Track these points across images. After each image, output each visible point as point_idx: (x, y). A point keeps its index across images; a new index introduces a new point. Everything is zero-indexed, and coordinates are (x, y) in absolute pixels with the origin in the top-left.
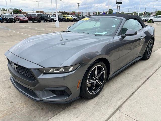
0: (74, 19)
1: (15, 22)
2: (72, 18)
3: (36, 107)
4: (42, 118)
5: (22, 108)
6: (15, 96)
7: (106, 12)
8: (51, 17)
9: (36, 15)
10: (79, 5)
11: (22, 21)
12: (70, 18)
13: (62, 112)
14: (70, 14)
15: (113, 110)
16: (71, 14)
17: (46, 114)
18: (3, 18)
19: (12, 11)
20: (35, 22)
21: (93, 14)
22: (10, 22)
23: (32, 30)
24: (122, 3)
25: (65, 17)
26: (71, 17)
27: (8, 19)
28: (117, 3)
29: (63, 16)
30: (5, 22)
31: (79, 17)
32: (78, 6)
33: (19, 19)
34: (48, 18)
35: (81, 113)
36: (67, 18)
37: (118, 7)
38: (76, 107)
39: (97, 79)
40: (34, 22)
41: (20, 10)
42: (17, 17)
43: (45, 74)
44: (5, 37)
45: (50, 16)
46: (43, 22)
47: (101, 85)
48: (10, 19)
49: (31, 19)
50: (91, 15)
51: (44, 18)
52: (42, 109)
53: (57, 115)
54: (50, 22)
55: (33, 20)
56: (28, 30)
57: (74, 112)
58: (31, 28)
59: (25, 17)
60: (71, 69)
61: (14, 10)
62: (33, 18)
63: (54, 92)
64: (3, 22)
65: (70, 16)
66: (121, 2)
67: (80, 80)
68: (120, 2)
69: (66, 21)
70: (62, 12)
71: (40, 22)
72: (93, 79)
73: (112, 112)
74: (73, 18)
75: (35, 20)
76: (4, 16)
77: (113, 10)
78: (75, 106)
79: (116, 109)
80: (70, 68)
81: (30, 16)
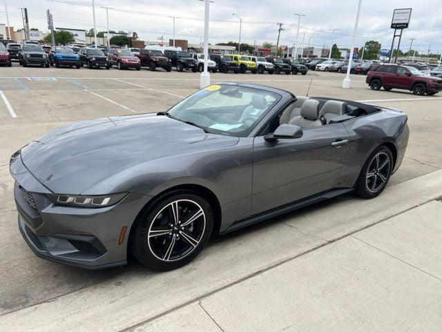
0: (260, 65)
1: (108, 68)
2: (254, 63)
3: (47, 270)
4: (46, 292)
5: (21, 268)
6: (20, 243)
7: (359, 49)
8: (199, 60)
9: (161, 52)
10: (282, 27)
11: (125, 67)
12: (249, 63)
13: (91, 288)
14: (256, 50)
15: (189, 298)
16: (259, 50)
17: (58, 286)
18: (81, 58)
19: (109, 36)
20: (157, 69)
21: (321, 52)
22: (98, 68)
23: (138, 91)
24: (409, 25)
25: (236, 59)
26: (254, 60)
27: (94, 59)
28: (392, 24)
29: (232, 57)
30: (86, 66)
31: (273, 62)
32: (280, 30)
33: (119, 61)
34: (192, 61)
35: (125, 296)
36: (240, 62)
37: (395, 36)
38: (123, 282)
39: (183, 228)
40: (154, 70)
41: (131, 35)
42: (115, 56)
43: (57, 205)
44: (68, 108)
45: (196, 57)
46: (177, 70)
47: (195, 243)
48: (98, 59)
49: (148, 62)
50: (314, 54)
51: (180, 62)
52: (55, 276)
53: (77, 292)
54: (195, 72)
55: (153, 64)
56: (127, 92)
57: (113, 291)
58: (138, 87)
59: (133, 58)
60: (106, 201)
61: (115, 35)
62: (152, 61)
63: (75, 243)
64: (82, 66)
65: (250, 58)
66: (407, 22)
67: (126, 227)
68: (405, 24)
69: (236, 72)
70: (235, 45)
71: (168, 70)
72: (170, 228)
73: (180, 303)
74: (258, 63)
75: (158, 66)
76: (85, 52)
77: (380, 45)
78: (120, 280)
79: (195, 298)
80: (103, 199)
81: (147, 55)
